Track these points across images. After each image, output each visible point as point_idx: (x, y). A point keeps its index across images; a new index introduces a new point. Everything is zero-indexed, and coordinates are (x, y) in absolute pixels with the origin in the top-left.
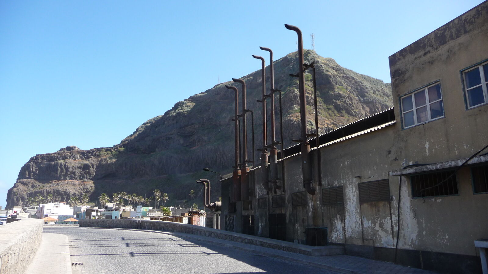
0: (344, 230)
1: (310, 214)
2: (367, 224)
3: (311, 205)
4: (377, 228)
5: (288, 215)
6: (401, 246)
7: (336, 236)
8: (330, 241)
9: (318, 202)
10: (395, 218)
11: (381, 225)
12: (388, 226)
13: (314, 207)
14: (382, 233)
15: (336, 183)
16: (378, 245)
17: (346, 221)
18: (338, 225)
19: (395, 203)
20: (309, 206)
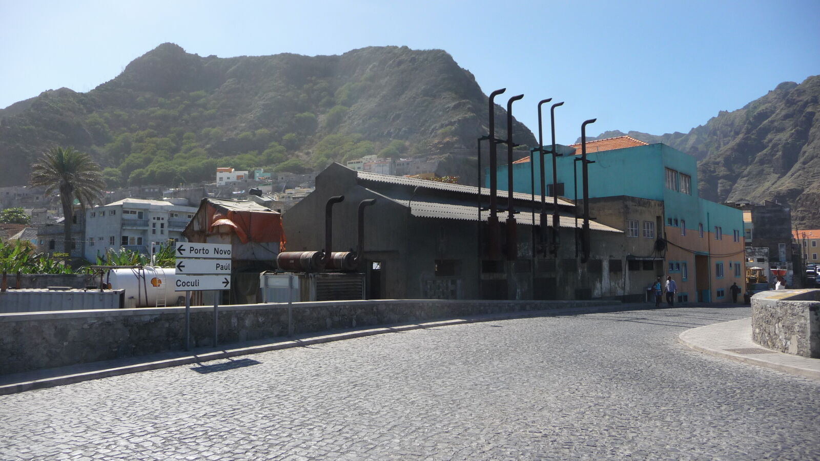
0: (601, 288)
1: (579, 278)
2: (613, 284)
3: (580, 271)
4: (617, 286)
5: (558, 279)
6: (626, 294)
7: (597, 293)
8: (593, 297)
9: (586, 269)
10: (623, 280)
11: (618, 284)
12: (620, 285)
13: (582, 273)
14: (618, 289)
15: (598, 257)
16: (616, 295)
17: (603, 283)
18: (598, 285)
19: (623, 273)
20: (578, 271)
